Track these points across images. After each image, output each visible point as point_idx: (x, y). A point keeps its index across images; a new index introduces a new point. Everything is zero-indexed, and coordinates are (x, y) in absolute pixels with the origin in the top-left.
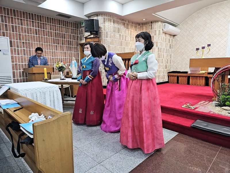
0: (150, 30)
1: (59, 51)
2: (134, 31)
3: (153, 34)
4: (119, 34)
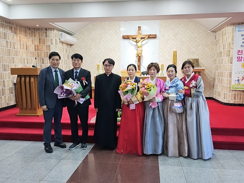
0: (45, 38)
2: (24, 37)
3: (49, 43)
4: (6, 40)
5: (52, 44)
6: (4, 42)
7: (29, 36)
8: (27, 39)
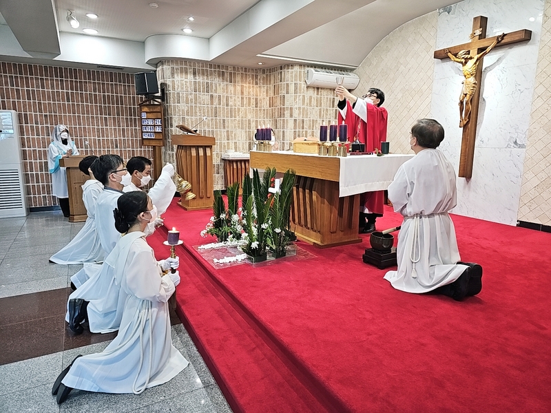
0: (280, 83)
1: (111, 127)
2: (251, 85)
3: (284, 92)
4: (210, 94)
5: (288, 93)
6: (205, 97)
7: (261, 84)
8: (258, 89)
